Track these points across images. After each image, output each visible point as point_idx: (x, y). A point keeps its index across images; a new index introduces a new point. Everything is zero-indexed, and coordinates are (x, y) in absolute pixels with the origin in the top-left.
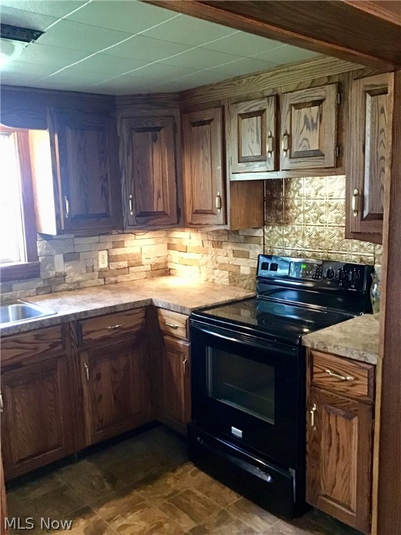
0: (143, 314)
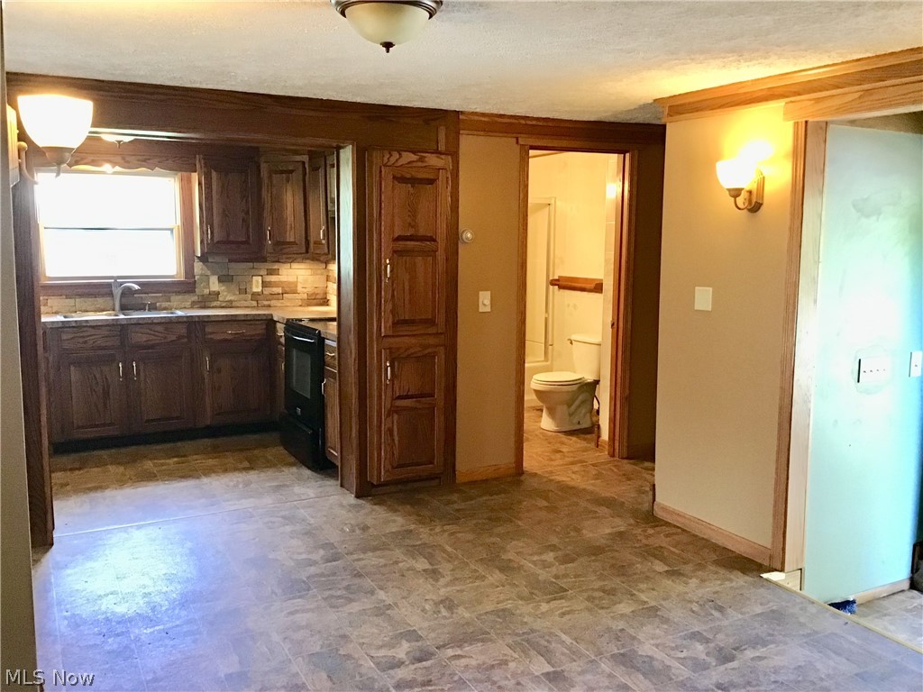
0: (264, 327)
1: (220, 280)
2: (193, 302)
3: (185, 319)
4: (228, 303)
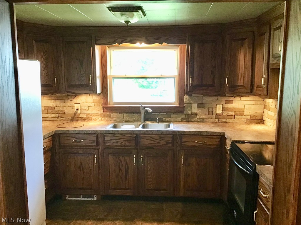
1: (198, 107)
2: (182, 118)
3: (171, 133)
4: (202, 120)
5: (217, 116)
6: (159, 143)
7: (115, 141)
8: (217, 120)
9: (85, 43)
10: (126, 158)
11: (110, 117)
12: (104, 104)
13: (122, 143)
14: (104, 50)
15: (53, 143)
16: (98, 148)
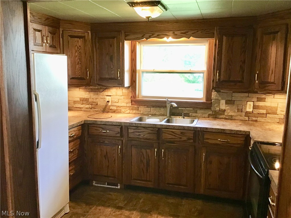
1: (226, 103)
2: (209, 115)
3: (192, 129)
4: (230, 117)
5: (247, 114)
6: (181, 138)
7: (138, 134)
8: (247, 118)
9: (115, 39)
10: (148, 150)
11: (138, 110)
12: (132, 97)
13: (144, 136)
14: (134, 45)
15: (82, 132)
16: (122, 139)
